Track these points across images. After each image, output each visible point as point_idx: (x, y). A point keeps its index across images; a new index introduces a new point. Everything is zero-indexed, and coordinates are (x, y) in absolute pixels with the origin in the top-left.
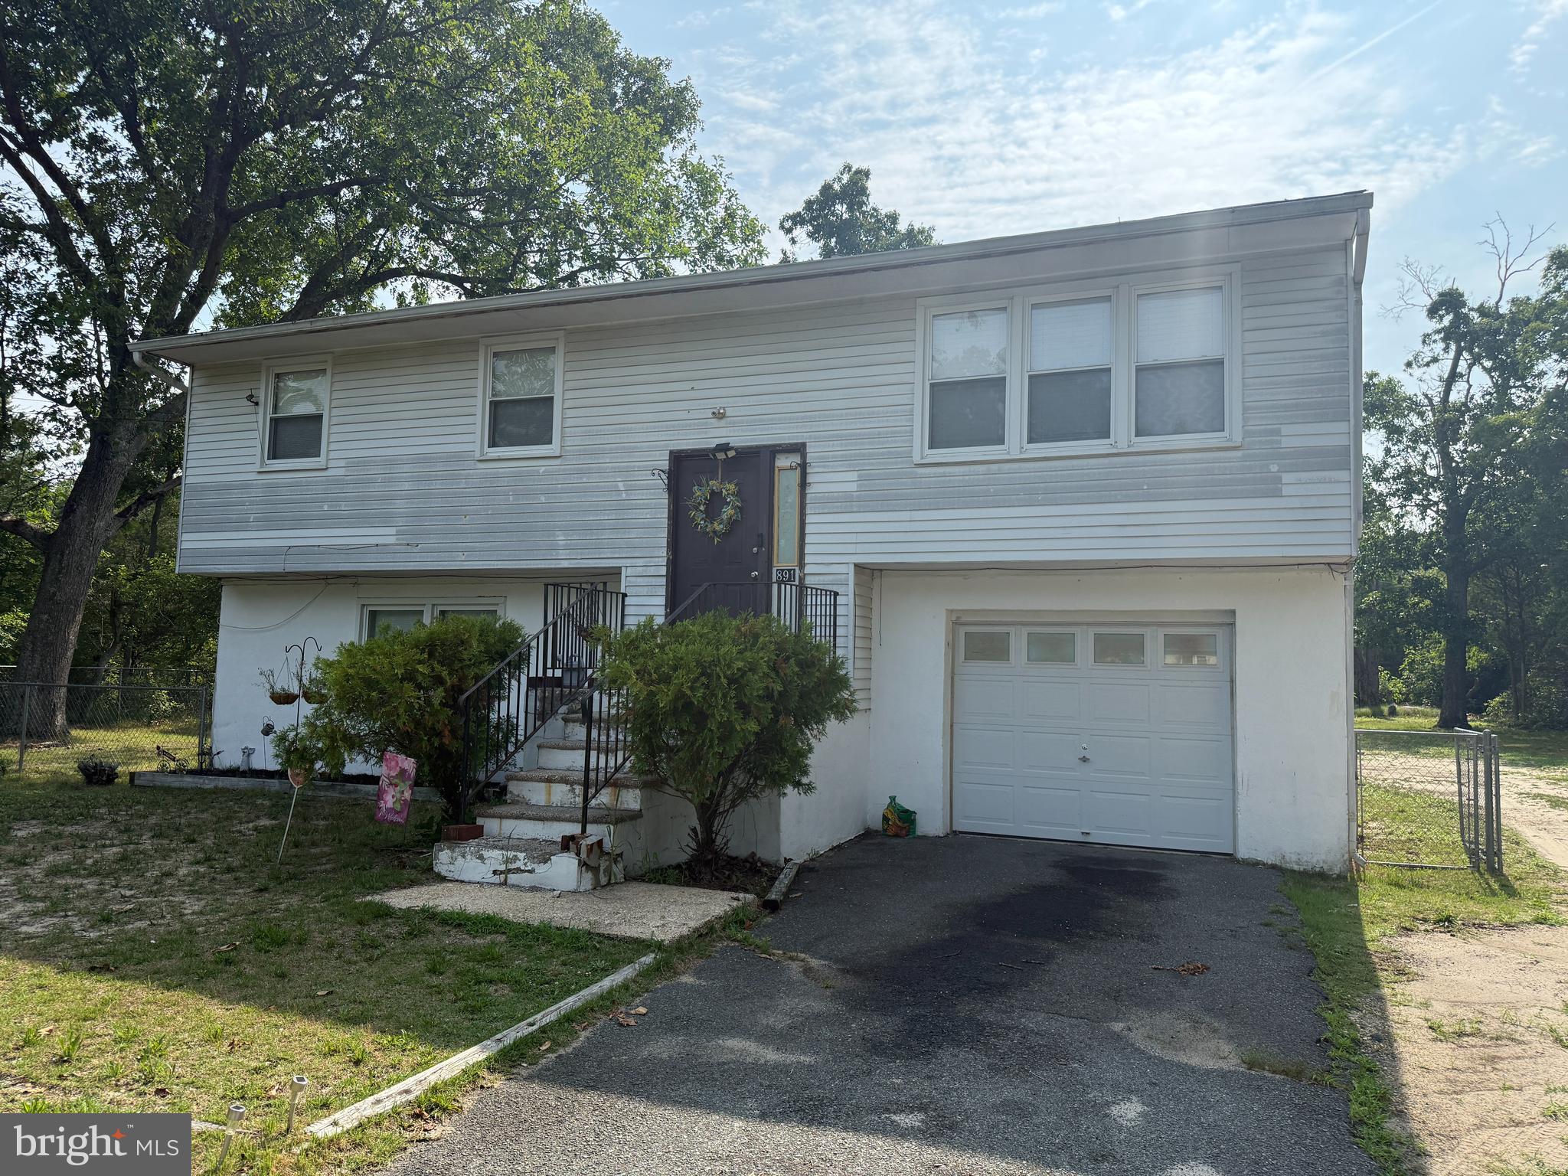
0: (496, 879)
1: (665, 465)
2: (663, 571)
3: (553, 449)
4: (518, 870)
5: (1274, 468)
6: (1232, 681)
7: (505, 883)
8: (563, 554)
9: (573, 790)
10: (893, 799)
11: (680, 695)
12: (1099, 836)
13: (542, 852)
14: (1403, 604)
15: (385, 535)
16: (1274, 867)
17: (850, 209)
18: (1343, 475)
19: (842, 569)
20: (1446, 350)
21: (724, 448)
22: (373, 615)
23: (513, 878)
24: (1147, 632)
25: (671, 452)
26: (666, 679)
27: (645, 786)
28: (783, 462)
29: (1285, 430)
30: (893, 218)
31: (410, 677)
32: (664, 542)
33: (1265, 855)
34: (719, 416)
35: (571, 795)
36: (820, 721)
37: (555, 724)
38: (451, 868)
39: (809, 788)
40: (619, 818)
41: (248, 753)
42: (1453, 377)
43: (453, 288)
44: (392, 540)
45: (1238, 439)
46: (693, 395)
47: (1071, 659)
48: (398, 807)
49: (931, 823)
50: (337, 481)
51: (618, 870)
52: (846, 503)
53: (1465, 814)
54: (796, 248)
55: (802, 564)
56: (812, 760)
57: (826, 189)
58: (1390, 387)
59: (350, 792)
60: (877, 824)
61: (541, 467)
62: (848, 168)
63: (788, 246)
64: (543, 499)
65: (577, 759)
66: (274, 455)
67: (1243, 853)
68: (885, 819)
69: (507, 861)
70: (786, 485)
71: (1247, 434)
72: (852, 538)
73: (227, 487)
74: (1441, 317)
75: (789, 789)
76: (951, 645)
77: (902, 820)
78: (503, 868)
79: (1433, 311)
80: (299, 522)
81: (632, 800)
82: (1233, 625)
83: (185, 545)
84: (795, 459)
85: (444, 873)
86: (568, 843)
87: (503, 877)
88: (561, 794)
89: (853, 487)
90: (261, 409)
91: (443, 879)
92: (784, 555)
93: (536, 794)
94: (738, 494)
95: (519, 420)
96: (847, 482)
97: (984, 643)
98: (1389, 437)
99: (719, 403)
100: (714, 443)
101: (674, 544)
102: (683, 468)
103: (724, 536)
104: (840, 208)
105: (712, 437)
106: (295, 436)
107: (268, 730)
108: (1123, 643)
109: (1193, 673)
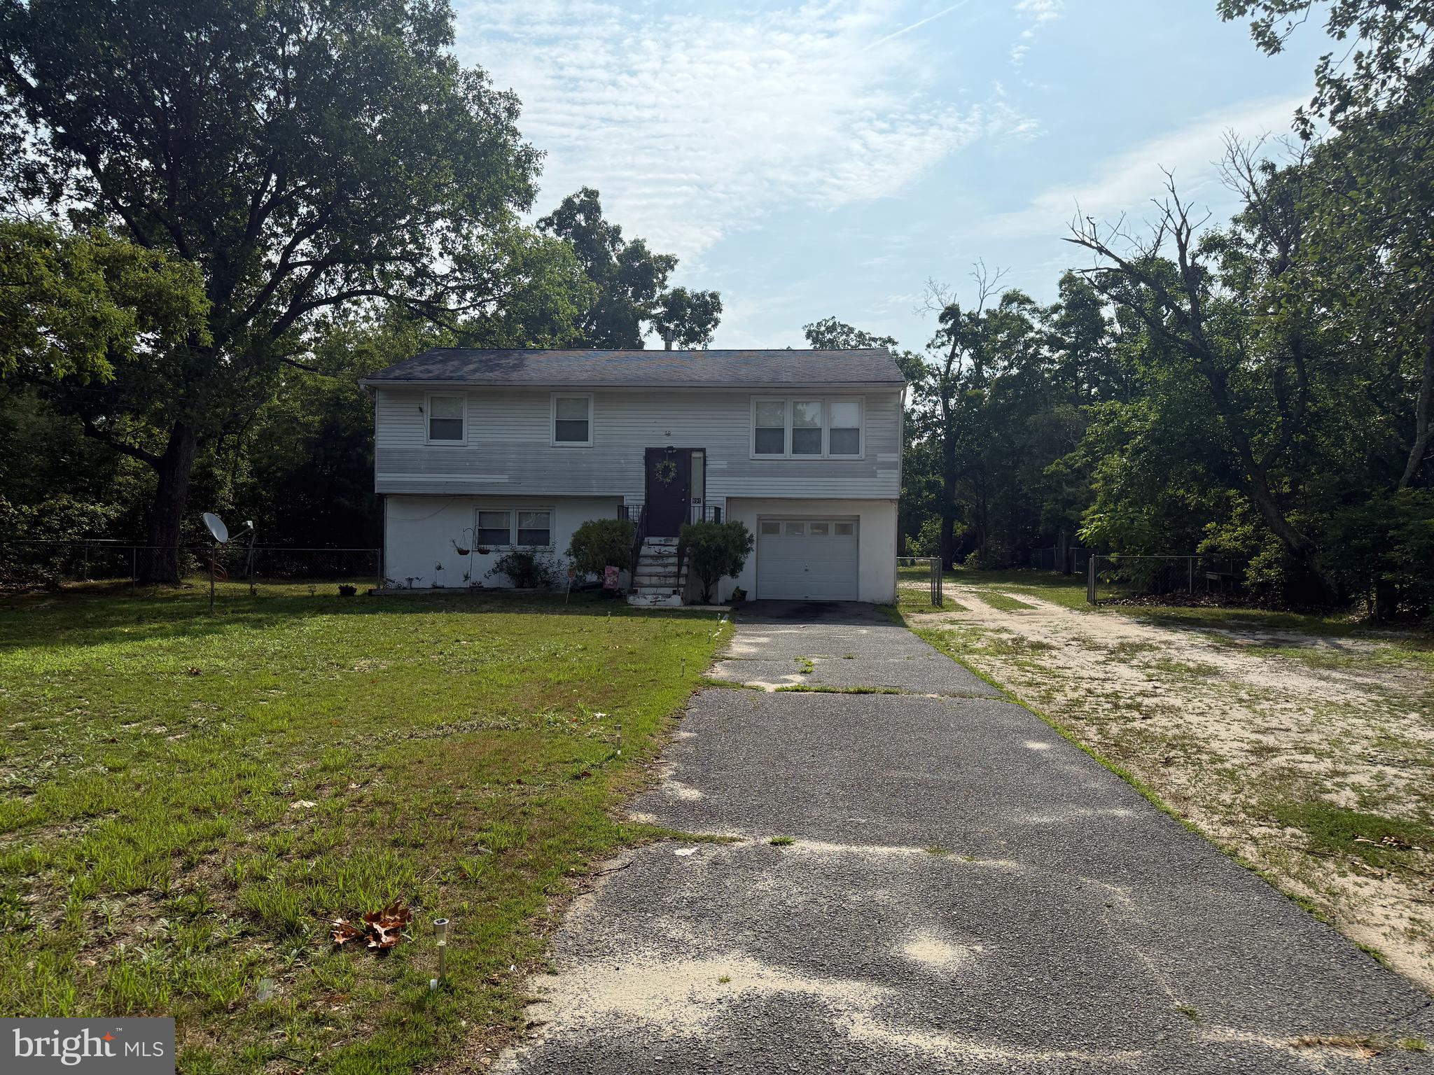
0: (652, 604)
1: (644, 454)
2: (643, 498)
3: (589, 444)
4: (659, 601)
5: (875, 468)
6: (858, 541)
7: (655, 605)
8: (595, 490)
9: (660, 579)
10: (737, 587)
12: (811, 598)
13: (669, 596)
14: (919, 495)
15: (503, 478)
16: (871, 604)
17: (587, 219)
18: (896, 471)
19: (721, 499)
20: (950, 339)
21: (671, 448)
22: (481, 513)
23: (657, 603)
24: (830, 523)
25: (646, 448)
27: (685, 576)
28: (695, 455)
29: (879, 455)
30: (618, 230)
32: (644, 486)
33: (867, 600)
34: (669, 435)
38: (634, 602)
42: (953, 355)
44: (507, 481)
45: (863, 457)
46: (655, 425)
47: (802, 533)
48: (612, 583)
49: (750, 597)
50: (474, 452)
52: (722, 473)
53: (933, 594)
55: (704, 497)
57: (568, 203)
58: (918, 362)
60: (730, 597)
61: (584, 451)
62: (584, 188)
64: (585, 465)
66: (432, 438)
67: (861, 599)
68: (734, 595)
69: (656, 598)
70: (696, 466)
71: (866, 456)
72: (725, 487)
73: (405, 451)
74: (947, 322)
76: (758, 528)
77: (742, 595)
78: (654, 600)
79: (942, 318)
80: (452, 470)
81: (682, 581)
82: (858, 520)
83: (379, 479)
84: (700, 455)
85: (631, 604)
86: (675, 593)
87: (654, 603)
88: (656, 580)
89: (725, 467)
90: (425, 415)
92: (696, 491)
93: (649, 580)
94: (676, 467)
95: (572, 430)
96: (722, 465)
97: (769, 527)
98: (916, 392)
99: (668, 429)
100: (666, 446)
101: (647, 487)
102: (652, 456)
103: (669, 484)
104: (580, 218)
105: (664, 443)
106: (447, 429)
107: (439, 568)
108: (821, 527)
109: (845, 538)
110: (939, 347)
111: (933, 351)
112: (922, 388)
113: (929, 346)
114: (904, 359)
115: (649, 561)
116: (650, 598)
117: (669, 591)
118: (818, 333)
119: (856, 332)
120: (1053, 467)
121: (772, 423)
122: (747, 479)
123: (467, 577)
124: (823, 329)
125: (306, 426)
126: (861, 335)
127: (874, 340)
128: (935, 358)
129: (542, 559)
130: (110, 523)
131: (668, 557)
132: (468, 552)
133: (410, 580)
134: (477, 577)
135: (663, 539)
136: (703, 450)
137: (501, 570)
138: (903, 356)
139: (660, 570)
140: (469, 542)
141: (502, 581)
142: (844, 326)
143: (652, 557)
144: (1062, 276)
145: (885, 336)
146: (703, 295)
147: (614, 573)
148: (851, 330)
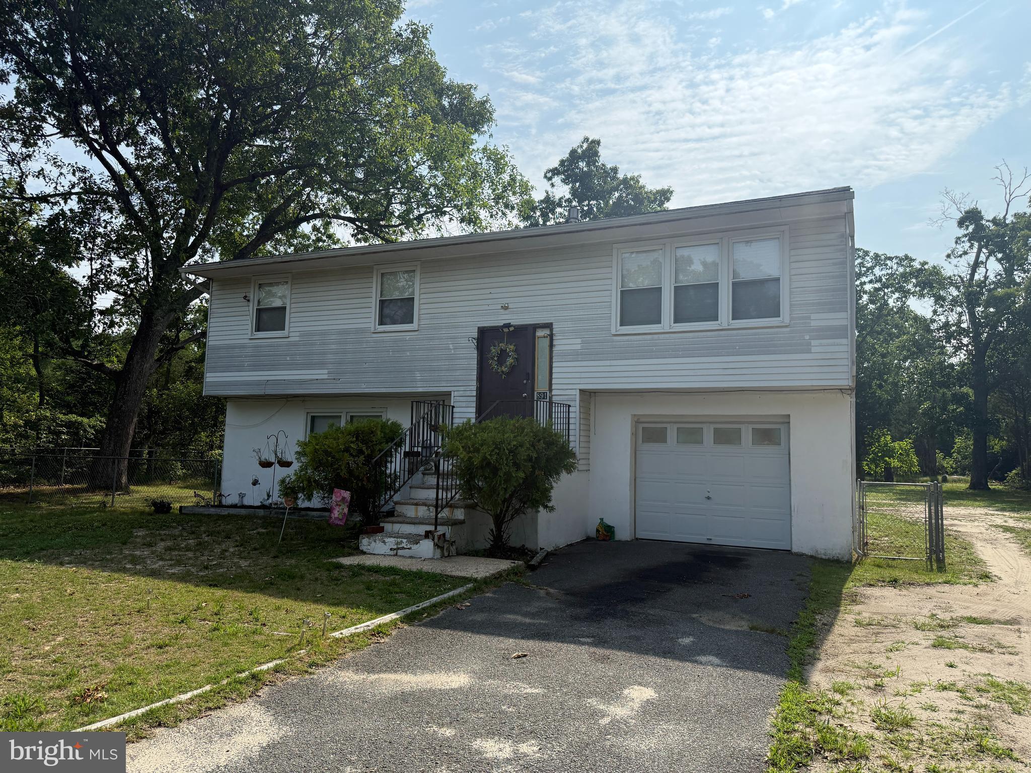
0: (392, 553)
1: (475, 335)
2: (474, 393)
3: (414, 326)
4: (403, 548)
5: (807, 337)
6: (789, 454)
7: (396, 555)
8: (419, 384)
9: (429, 510)
10: (602, 519)
11: (485, 458)
12: (717, 540)
13: (415, 539)
15: (322, 374)
16: (812, 557)
17: (588, 165)
19: (573, 392)
20: (972, 247)
21: (508, 326)
22: (313, 418)
23: (400, 552)
24: (743, 427)
25: (479, 328)
26: (477, 450)
27: (467, 507)
28: (540, 333)
30: (615, 170)
31: (347, 450)
32: (475, 378)
33: (807, 551)
34: (505, 308)
35: (428, 512)
36: (558, 474)
37: (418, 476)
38: (369, 547)
39: (552, 509)
40: (455, 523)
41: (242, 496)
42: (977, 262)
43: (350, 225)
44: (326, 377)
45: (787, 321)
46: (490, 296)
47: (701, 442)
48: (341, 517)
49: (623, 534)
50: (295, 344)
51: (453, 549)
52: (575, 356)
54: (554, 190)
55: (551, 390)
56: (553, 493)
57: (573, 152)
58: (936, 271)
59: (303, 516)
60: (593, 534)
61: (408, 336)
62: (586, 139)
63: (549, 189)
64: (408, 354)
65: (432, 494)
66: (258, 329)
67: (795, 549)
68: (598, 531)
69: (397, 544)
70: (542, 345)
71: (792, 319)
72: (577, 375)
73: (232, 347)
74: (967, 227)
75: (541, 509)
76: (634, 434)
77: (607, 532)
78: (395, 547)
80: (273, 367)
81: (459, 514)
82: (789, 423)
83: (208, 380)
84: (547, 332)
85: (365, 550)
86: (428, 535)
87: (395, 552)
88: (422, 511)
89: (579, 347)
90: (251, 305)
91: (363, 553)
92: (541, 386)
93: (410, 511)
94: (516, 351)
95: (395, 310)
96: (575, 344)
97: (653, 433)
98: (936, 303)
99: (505, 301)
100: (503, 323)
101: (480, 378)
102: (485, 337)
103: (508, 374)
104: (582, 164)
105: (501, 319)
106: (271, 319)
107: (255, 483)
108: (729, 433)
109: (768, 450)
110: (961, 256)
111: (954, 261)
112: (943, 299)
113: (948, 256)
114: (920, 269)
116: (390, 542)
119: (871, 254)
121: (642, 282)
122: (608, 363)
123: (269, 496)
126: (877, 256)
127: (891, 259)
128: (956, 269)
132: (272, 464)
134: (276, 496)
138: (919, 267)
139: (434, 495)
145: (901, 255)
147: (343, 500)
148: (866, 253)
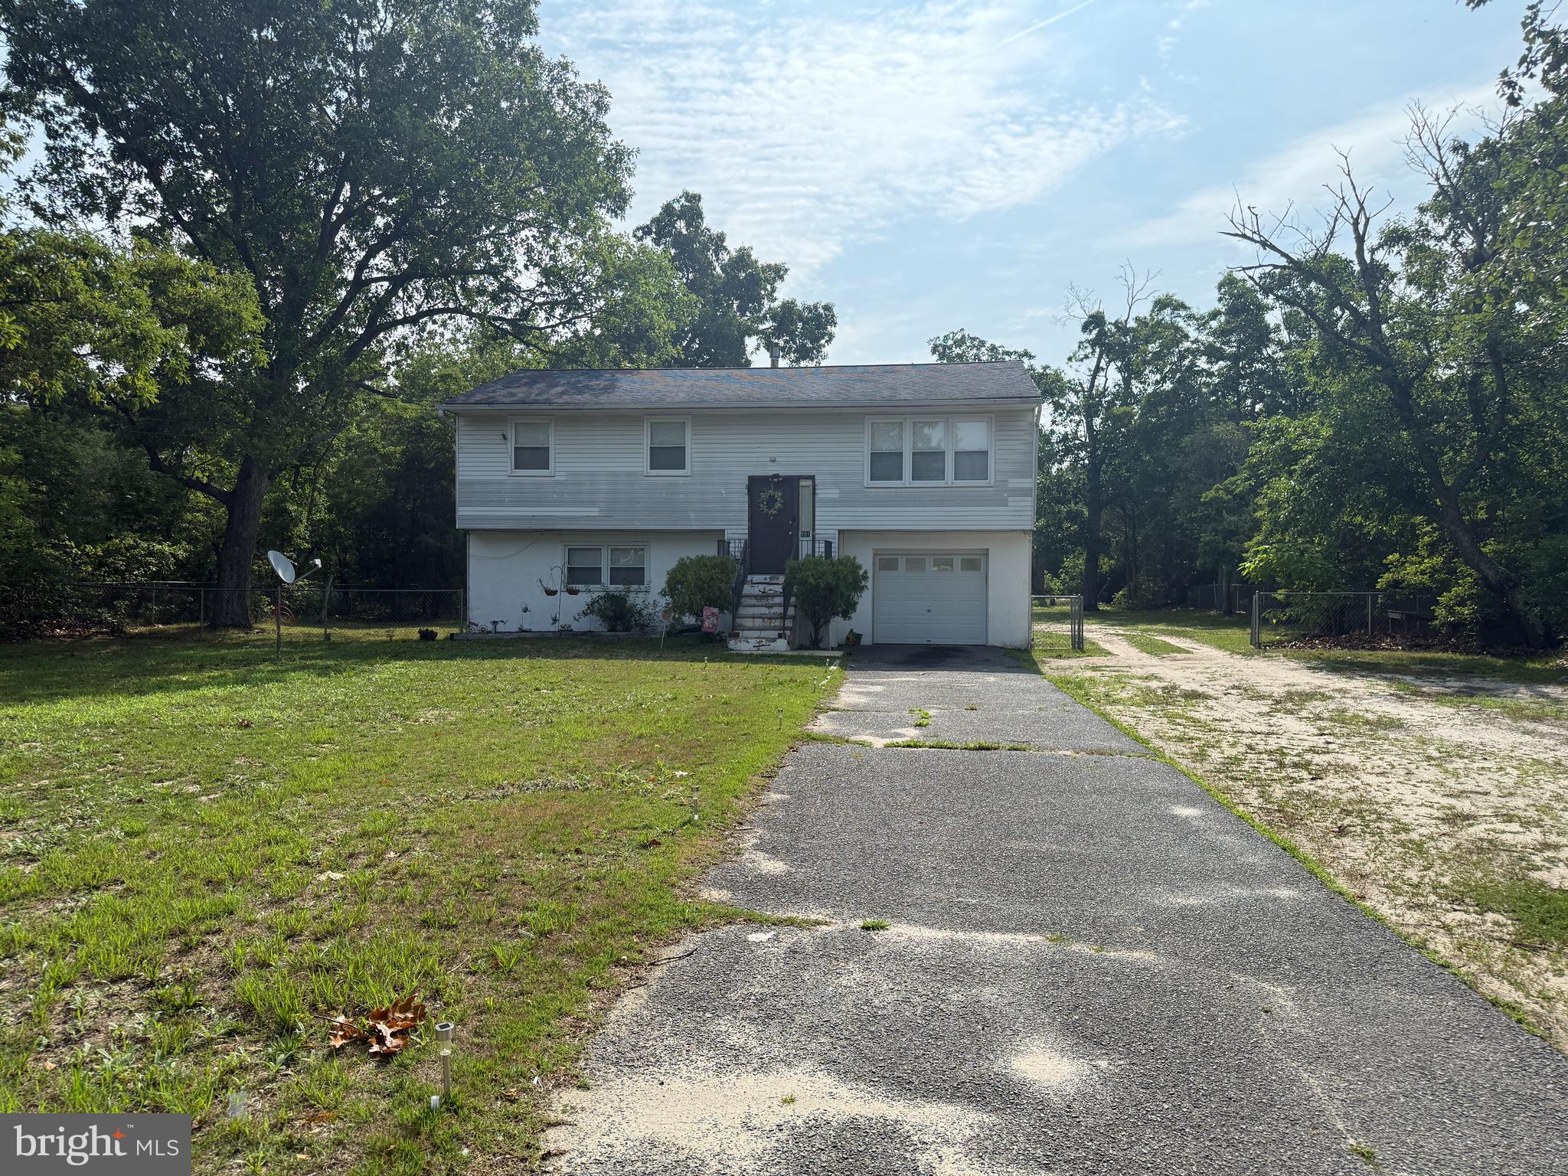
0: (755, 649)
1: (747, 482)
2: (746, 532)
3: (686, 472)
4: (763, 645)
5: (1006, 495)
6: (987, 577)
7: (759, 650)
8: (693, 523)
9: (764, 621)
10: (852, 630)
12: (935, 641)
13: (773, 640)
14: (1060, 528)
15: (594, 512)
16: (1002, 648)
18: (1030, 499)
19: (833, 531)
20: (1094, 351)
21: (777, 476)
22: (570, 550)
23: (761, 648)
24: (955, 558)
25: (749, 476)
27: (792, 618)
28: (803, 483)
29: (1010, 480)
30: (722, 237)
32: (747, 518)
33: (998, 644)
34: (773, 461)
35: (763, 623)
38: (736, 646)
42: (1098, 369)
44: (597, 514)
45: (992, 483)
46: (759, 450)
47: (924, 569)
48: (711, 626)
49: (866, 640)
50: (561, 483)
52: (833, 503)
55: (814, 530)
57: (668, 209)
58: (1057, 377)
61: (681, 480)
62: (684, 192)
64: (682, 496)
66: (518, 466)
67: (990, 643)
68: (848, 639)
69: (759, 642)
70: (805, 495)
71: (996, 481)
72: (837, 518)
73: (489, 483)
74: (1091, 331)
75: (836, 619)
76: (874, 564)
77: (856, 638)
78: (757, 645)
79: (1086, 328)
80: (538, 503)
81: (789, 623)
82: (987, 555)
83: (460, 513)
84: (809, 483)
85: (732, 648)
86: (780, 636)
88: (758, 622)
89: (837, 496)
90: (509, 443)
92: (804, 524)
93: (751, 623)
95: (667, 457)
96: (833, 493)
97: (887, 563)
98: (1056, 410)
99: (773, 455)
100: (771, 473)
101: (751, 519)
102: (755, 484)
103: (775, 516)
104: (681, 225)
105: (769, 470)
106: (532, 458)
107: (526, 610)
108: (944, 561)
109: (972, 574)
110: (1082, 360)
111: (1074, 363)
112: (1062, 407)
113: (1070, 359)
114: (1042, 374)
115: (753, 601)
116: (753, 642)
117: (774, 634)
118: (945, 347)
119: (988, 345)
120: (1211, 494)
121: (886, 446)
122: (860, 509)
123: (555, 620)
124: (950, 342)
125: (387, 458)
126: (993, 348)
127: (1008, 353)
128: (1078, 373)
129: (636, 599)
130: (179, 563)
131: (773, 596)
132: (556, 592)
133: (495, 623)
134: (565, 620)
135: (768, 577)
136: (812, 478)
137: (592, 612)
138: (1041, 371)
139: (765, 611)
140: (557, 582)
141: (593, 624)
142: (974, 339)
143: (756, 597)
144: (1221, 278)
145: (1021, 350)
146: (816, 307)
147: (713, 614)
148: (982, 343)
